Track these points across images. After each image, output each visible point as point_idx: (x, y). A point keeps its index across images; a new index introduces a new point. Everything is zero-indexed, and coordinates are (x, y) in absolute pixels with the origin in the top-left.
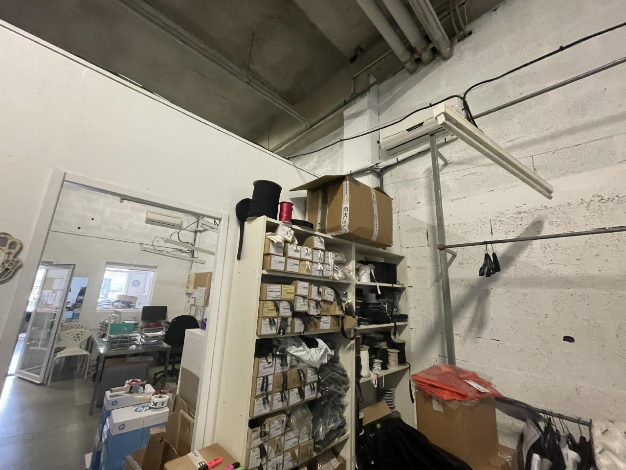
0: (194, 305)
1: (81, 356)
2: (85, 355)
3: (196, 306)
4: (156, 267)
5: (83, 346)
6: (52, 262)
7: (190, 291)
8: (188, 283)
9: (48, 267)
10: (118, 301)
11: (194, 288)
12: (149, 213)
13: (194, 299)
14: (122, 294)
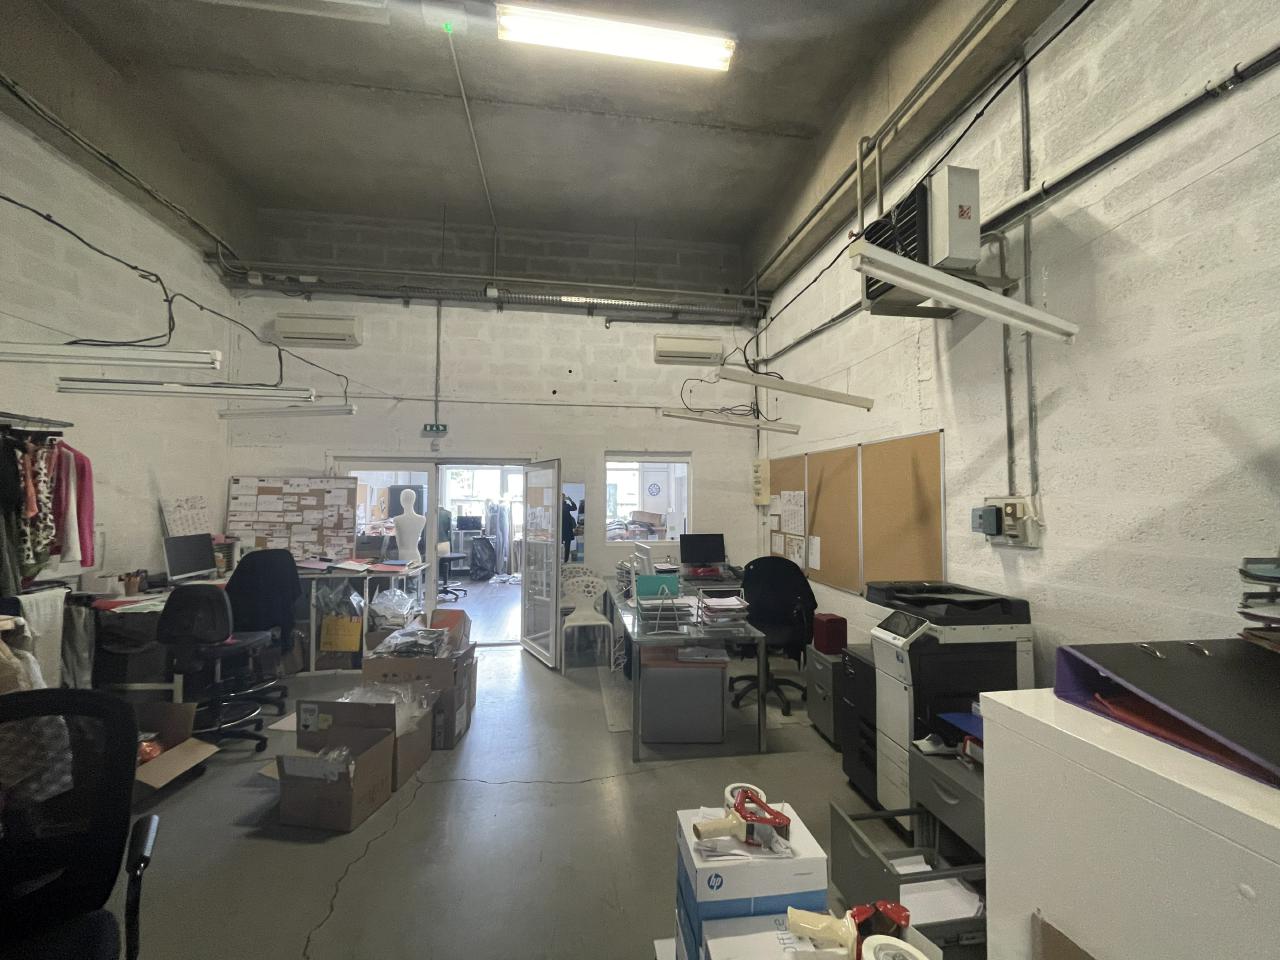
0: (779, 531)
1: (599, 626)
2: (604, 626)
3: (785, 534)
4: (689, 454)
5: (598, 608)
6: (530, 459)
7: (765, 499)
8: (758, 482)
9: (528, 468)
10: (633, 523)
11: (772, 493)
12: (658, 339)
13: (777, 518)
14: (636, 508)
